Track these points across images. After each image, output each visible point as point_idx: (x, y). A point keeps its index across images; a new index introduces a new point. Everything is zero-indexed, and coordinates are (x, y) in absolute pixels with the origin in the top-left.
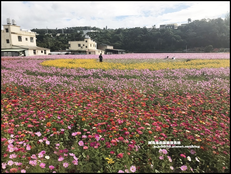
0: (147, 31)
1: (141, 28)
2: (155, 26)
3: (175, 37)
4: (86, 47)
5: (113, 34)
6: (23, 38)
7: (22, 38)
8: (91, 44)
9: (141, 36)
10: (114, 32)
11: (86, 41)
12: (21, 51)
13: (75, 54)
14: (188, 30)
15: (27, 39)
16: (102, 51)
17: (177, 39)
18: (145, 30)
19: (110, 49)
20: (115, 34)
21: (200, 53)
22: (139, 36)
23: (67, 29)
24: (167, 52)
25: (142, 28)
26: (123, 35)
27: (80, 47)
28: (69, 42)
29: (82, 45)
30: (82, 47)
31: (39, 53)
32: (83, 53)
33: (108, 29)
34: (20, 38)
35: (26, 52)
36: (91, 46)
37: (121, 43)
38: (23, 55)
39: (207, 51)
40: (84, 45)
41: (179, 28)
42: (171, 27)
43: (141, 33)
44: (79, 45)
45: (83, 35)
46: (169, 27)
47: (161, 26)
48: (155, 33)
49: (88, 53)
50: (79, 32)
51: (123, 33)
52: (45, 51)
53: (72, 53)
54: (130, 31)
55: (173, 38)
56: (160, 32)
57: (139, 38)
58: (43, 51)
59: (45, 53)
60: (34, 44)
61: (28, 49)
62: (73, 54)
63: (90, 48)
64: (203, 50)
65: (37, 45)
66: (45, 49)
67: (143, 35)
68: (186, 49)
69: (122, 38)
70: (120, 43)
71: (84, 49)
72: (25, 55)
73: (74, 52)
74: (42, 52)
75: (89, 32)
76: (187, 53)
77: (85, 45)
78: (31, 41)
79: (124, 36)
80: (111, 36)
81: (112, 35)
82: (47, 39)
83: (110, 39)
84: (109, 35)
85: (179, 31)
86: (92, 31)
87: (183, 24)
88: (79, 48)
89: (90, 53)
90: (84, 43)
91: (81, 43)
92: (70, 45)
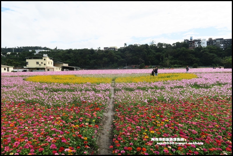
0: (94, 52)
2: (100, 48)
3: (117, 57)
4: (45, 64)
8: (49, 62)
9: (89, 55)
11: (45, 60)
13: (34, 71)
14: (125, 52)
16: (59, 68)
17: (118, 58)
18: (92, 51)
19: (66, 66)
20: (66, 53)
21: (136, 69)
22: (88, 56)
23: (17, 48)
24: (112, 68)
25: (90, 49)
26: (73, 55)
28: (27, 61)
29: (40, 63)
30: (40, 65)
32: (42, 70)
36: (49, 64)
39: (141, 68)
40: (42, 63)
41: (119, 50)
42: (113, 49)
43: (90, 53)
44: (38, 63)
45: (35, 54)
46: (111, 49)
47: (104, 48)
48: (101, 53)
49: (46, 70)
50: (30, 51)
51: (73, 53)
53: (30, 70)
54: (79, 52)
55: (115, 57)
56: (105, 53)
59: (8, 70)
62: (32, 71)
64: (138, 67)
67: (91, 55)
68: (126, 66)
69: (73, 57)
70: (71, 61)
71: (42, 66)
73: (31, 69)
74: (5, 69)
75: (41, 52)
76: (127, 69)
77: (43, 63)
79: (75, 56)
80: (63, 55)
83: (61, 58)
85: (119, 53)
86: (44, 50)
87: (122, 48)
88: (38, 66)
89: (48, 70)
90: (42, 61)
91: (40, 61)
92: (28, 62)
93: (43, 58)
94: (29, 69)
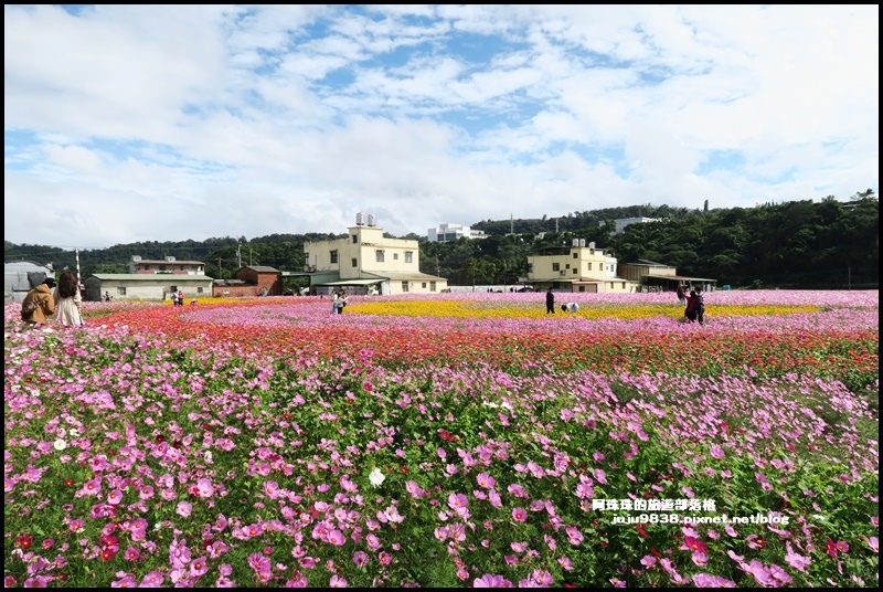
1: (815, 202)
4: (575, 271)
5: (710, 227)
6: (388, 254)
7: (385, 254)
8: (590, 264)
9: (813, 229)
10: (715, 221)
11: (576, 256)
12: (371, 285)
15: (396, 256)
16: (624, 283)
19: (663, 276)
20: (718, 226)
22: (806, 231)
25: (821, 202)
26: (746, 229)
27: (558, 272)
28: (531, 259)
29: (562, 267)
30: (562, 272)
31: (416, 288)
33: (714, 211)
34: (380, 254)
35: (384, 285)
37: (736, 255)
38: (377, 292)
40: (568, 266)
43: (814, 219)
44: (556, 267)
48: (868, 217)
51: (746, 223)
52: (433, 283)
53: (536, 288)
57: (804, 237)
58: (428, 285)
59: (433, 289)
60: (413, 267)
61: (389, 279)
62: (539, 291)
63: (585, 273)
65: (421, 270)
66: (433, 278)
67: (819, 227)
69: (744, 239)
70: (732, 257)
71: (569, 277)
72: (380, 293)
74: (424, 285)
77: (572, 267)
78: (406, 261)
79: (750, 233)
80: (704, 235)
81: (709, 232)
82: (507, 249)
83: (699, 243)
84: (696, 231)
86: (645, 220)
88: (555, 276)
89: (582, 289)
90: (568, 259)
91: (561, 260)
92: (531, 266)
93: (573, 251)
94: (533, 284)
